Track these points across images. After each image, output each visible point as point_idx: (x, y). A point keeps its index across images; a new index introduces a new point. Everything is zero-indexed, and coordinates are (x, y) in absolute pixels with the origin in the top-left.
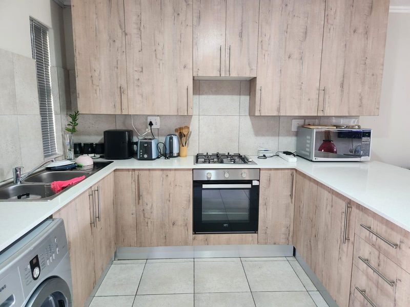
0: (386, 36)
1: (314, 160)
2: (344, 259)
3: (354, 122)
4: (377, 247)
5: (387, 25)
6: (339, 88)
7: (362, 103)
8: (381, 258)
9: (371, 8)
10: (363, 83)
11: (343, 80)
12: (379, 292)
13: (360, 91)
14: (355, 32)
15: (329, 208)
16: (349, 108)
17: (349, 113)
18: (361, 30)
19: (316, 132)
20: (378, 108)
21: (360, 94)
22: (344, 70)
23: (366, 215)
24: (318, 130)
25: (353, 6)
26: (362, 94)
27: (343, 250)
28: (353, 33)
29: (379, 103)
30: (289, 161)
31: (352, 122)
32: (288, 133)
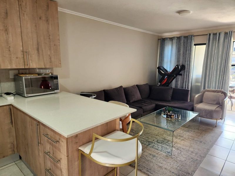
0: (58, 24)
1: (26, 96)
2: (40, 154)
3: (49, 71)
4: (52, 144)
5: (58, 18)
6: (36, 52)
7: (51, 60)
8: (54, 150)
9: (48, 6)
10: (50, 49)
11: (38, 47)
12: (55, 167)
13: (49, 53)
14: (40, 18)
15: (31, 126)
16: (44, 63)
17: (45, 66)
18: (44, 18)
19: (25, 79)
20: (60, 63)
21: (49, 56)
22: (38, 40)
23: (45, 128)
24: (26, 78)
25: (37, 3)
26: (50, 56)
27: (39, 149)
28: (39, 19)
29: (60, 61)
30: (8, 99)
31: (48, 71)
32: (8, 80)
